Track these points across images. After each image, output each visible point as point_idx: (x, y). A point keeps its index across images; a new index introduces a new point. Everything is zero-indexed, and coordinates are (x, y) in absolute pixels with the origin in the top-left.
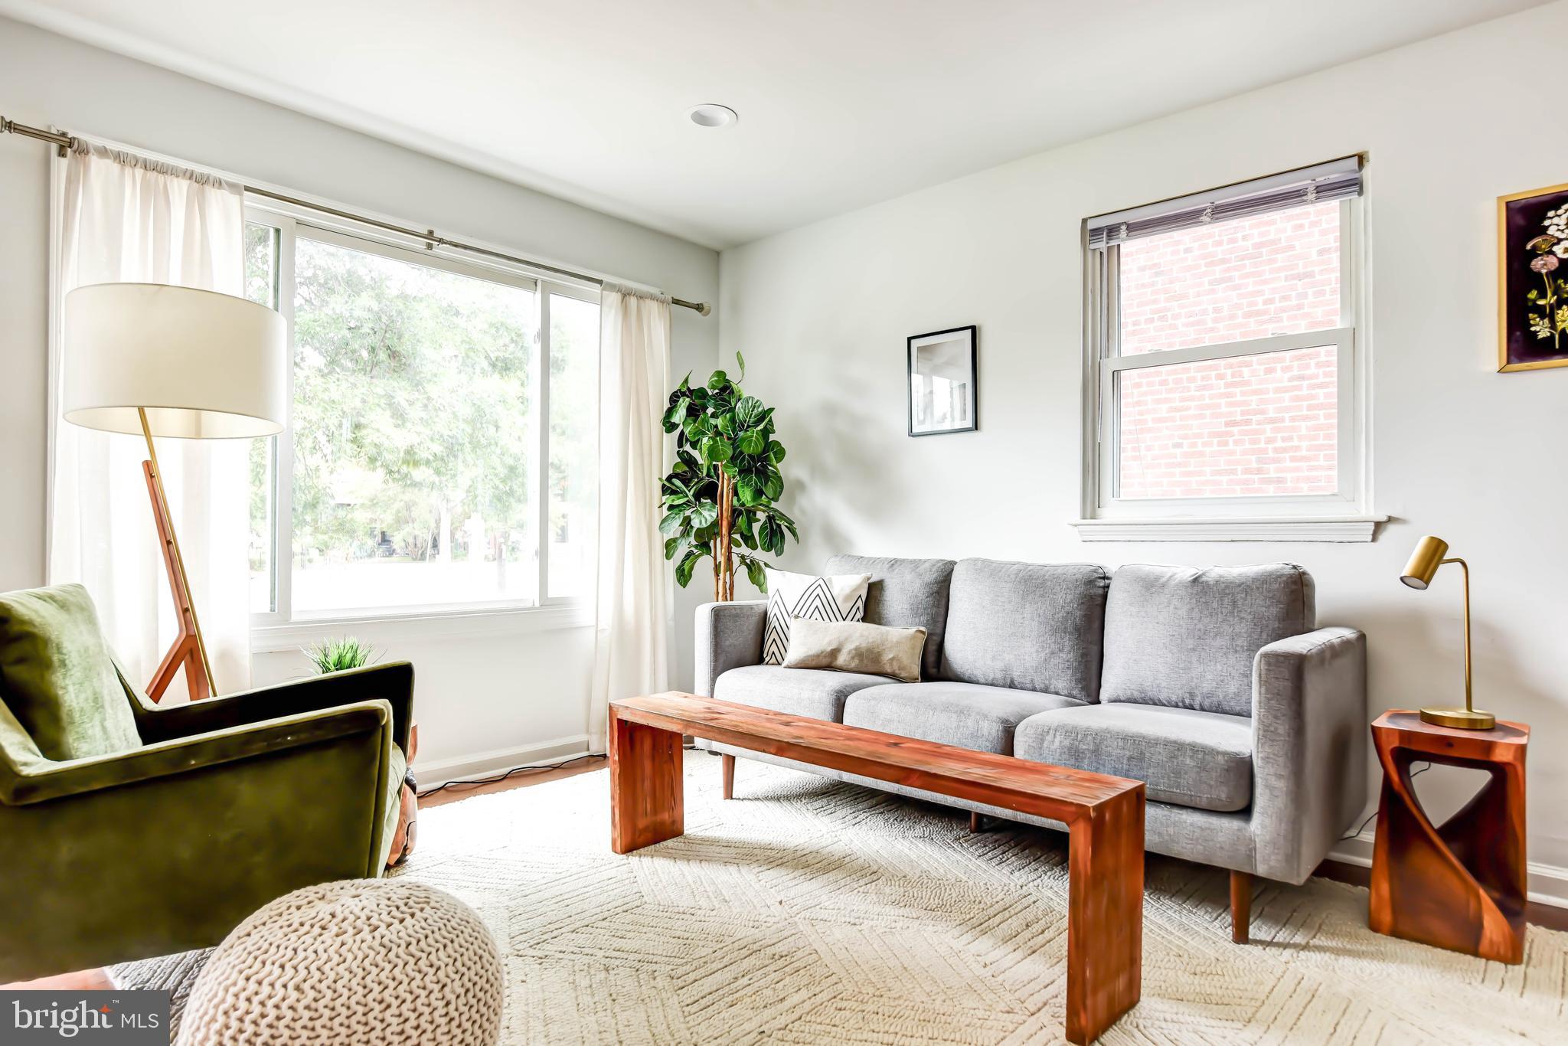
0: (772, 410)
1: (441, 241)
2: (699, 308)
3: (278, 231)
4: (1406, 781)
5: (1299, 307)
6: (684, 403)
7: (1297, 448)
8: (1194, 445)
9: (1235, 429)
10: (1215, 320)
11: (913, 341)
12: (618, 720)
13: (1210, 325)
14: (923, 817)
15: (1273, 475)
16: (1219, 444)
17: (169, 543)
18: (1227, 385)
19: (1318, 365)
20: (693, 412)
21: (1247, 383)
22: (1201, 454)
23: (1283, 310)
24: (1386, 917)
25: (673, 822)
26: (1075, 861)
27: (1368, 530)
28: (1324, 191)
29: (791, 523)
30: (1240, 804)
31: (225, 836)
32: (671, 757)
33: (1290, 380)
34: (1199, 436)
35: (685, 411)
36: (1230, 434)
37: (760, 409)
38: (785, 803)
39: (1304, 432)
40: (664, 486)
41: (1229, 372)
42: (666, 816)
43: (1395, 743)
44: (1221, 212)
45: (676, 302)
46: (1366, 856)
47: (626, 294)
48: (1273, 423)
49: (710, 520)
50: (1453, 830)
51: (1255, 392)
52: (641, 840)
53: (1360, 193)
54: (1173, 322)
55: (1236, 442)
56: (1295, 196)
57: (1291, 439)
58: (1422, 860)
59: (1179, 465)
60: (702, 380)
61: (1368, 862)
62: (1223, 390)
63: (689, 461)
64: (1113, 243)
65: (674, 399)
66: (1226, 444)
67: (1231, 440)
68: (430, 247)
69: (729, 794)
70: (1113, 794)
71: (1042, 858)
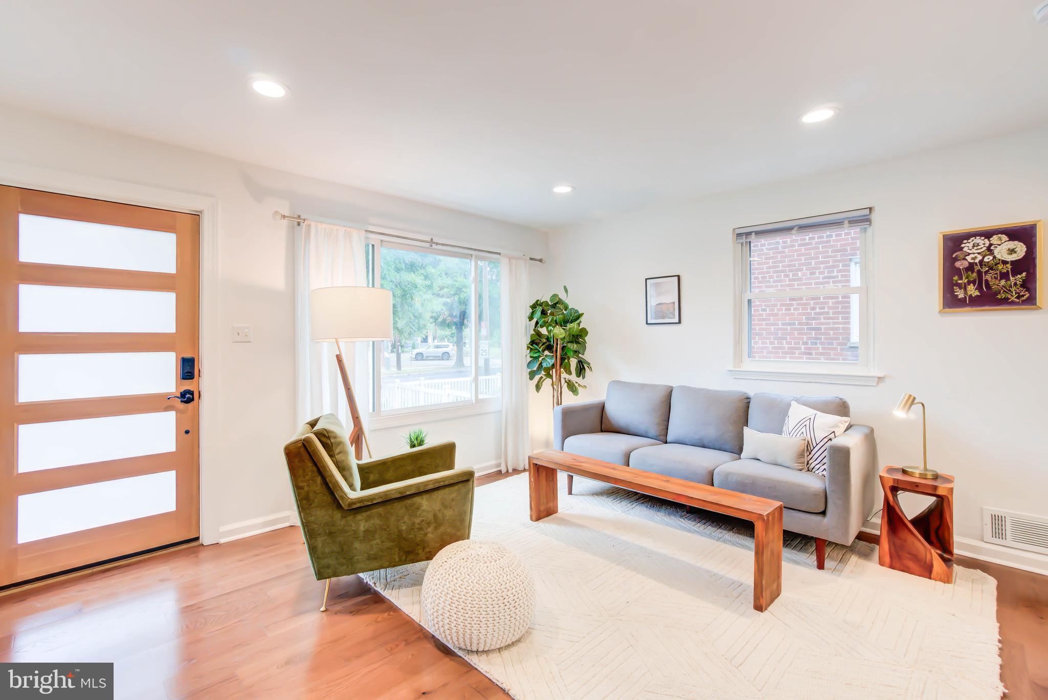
0: (583, 314)
1: (437, 244)
2: (541, 260)
3: (373, 246)
4: (896, 499)
5: (829, 241)
6: (539, 309)
7: (827, 313)
8: (773, 310)
9: (794, 302)
10: (784, 247)
11: (648, 281)
12: (533, 463)
13: (780, 249)
14: (662, 505)
15: (814, 326)
16: (786, 310)
17: (349, 389)
18: (790, 280)
19: (838, 271)
20: (544, 313)
21: (800, 279)
22: (777, 315)
23: (820, 243)
24: (887, 560)
25: (554, 507)
26: (758, 536)
27: (875, 380)
28: (853, 222)
29: (589, 364)
30: (822, 509)
31: (417, 521)
32: (553, 478)
33: (824, 278)
34: (775, 305)
35: (540, 313)
36: (792, 305)
37: (577, 314)
38: (596, 497)
39: (831, 304)
40: (528, 346)
41: (791, 274)
42: (551, 505)
43: (891, 484)
44: (802, 228)
45: (531, 259)
46: (878, 530)
47: (510, 258)
48: (815, 300)
49: (551, 364)
50: (916, 522)
51: (805, 284)
52: (542, 515)
53: (870, 225)
54: (761, 248)
55: (795, 309)
56: (838, 223)
57: (824, 308)
58: (904, 534)
59: (764, 320)
60: (546, 298)
61: (878, 533)
62: (787, 283)
63: (539, 334)
64: (748, 240)
65: (534, 307)
66: (790, 310)
67: (792, 308)
68: (431, 246)
69: (570, 493)
70: (772, 509)
71: (723, 527)
